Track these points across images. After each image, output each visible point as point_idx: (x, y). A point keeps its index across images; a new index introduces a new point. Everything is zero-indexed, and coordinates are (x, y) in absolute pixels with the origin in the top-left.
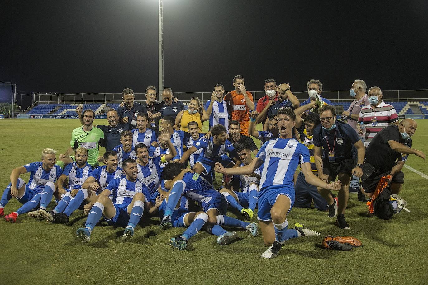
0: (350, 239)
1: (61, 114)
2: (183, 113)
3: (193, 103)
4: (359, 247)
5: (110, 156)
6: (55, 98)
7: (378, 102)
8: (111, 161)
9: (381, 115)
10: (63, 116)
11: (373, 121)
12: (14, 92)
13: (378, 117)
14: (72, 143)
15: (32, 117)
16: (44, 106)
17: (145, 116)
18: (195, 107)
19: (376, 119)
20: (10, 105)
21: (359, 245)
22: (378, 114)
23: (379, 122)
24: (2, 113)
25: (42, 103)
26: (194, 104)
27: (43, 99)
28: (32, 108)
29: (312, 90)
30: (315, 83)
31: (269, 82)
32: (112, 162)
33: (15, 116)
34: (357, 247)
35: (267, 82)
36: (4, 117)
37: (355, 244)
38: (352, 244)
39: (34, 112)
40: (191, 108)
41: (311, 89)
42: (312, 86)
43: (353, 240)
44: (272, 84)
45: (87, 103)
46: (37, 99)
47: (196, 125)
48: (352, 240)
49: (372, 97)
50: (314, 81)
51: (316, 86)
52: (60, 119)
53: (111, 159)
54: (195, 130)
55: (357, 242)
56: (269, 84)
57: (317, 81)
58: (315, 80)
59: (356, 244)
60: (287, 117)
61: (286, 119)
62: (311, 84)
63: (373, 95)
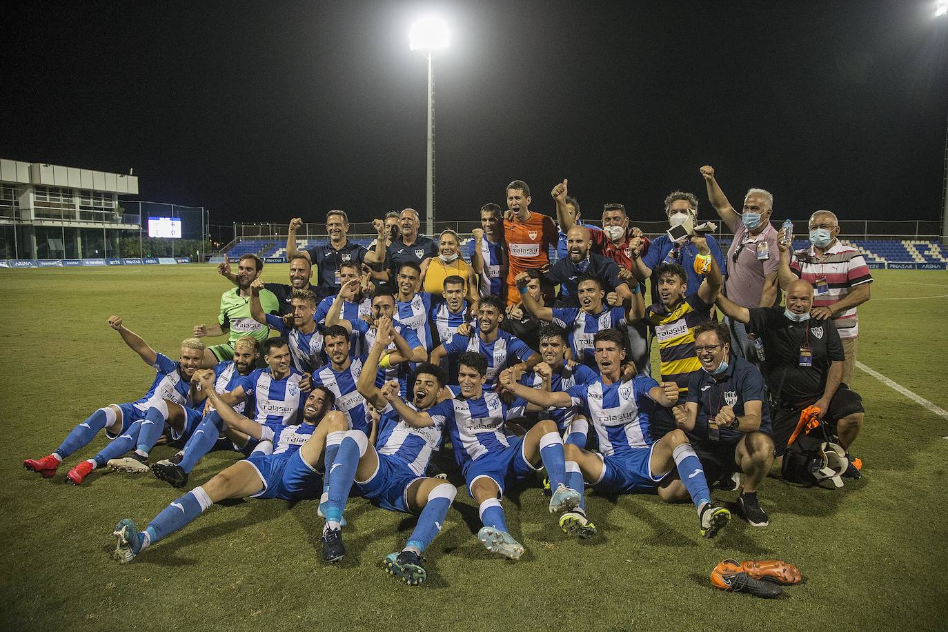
0: (777, 567)
1: (274, 256)
2: (429, 263)
3: (448, 240)
4: (795, 584)
5: (273, 349)
6: (265, 232)
7: (830, 242)
8: (275, 357)
9: (834, 271)
10: (277, 259)
11: (819, 285)
12: (206, 223)
13: (829, 276)
14: (221, 318)
15: (231, 261)
16: (248, 243)
17: (355, 267)
18: (453, 247)
19: (825, 280)
20: (200, 242)
21: (797, 579)
22: (829, 269)
23: (832, 286)
24: (189, 255)
25: (245, 239)
26: (450, 243)
27: (248, 232)
28: (232, 246)
29: (679, 213)
30: (684, 198)
31: (611, 209)
32: (277, 360)
33: (207, 260)
34: (791, 584)
35: (608, 209)
36: (191, 261)
37: (787, 577)
38: (781, 579)
39: (233, 253)
40: (445, 251)
41: (676, 212)
42: (677, 204)
43: (783, 568)
44: (618, 213)
45: (314, 238)
46: (239, 234)
47: (461, 284)
48: (780, 570)
49: (819, 230)
50: (682, 196)
51: (685, 204)
52: (272, 264)
53: (275, 355)
54: (456, 295)
55: (792, 572)
56: (610, 214)
57: (687, 194)
58: (682, 193)
59: (790, 579)
60: (612, 344)
61: (609, 349)
62: (672, 201)
63: (822, 226)
